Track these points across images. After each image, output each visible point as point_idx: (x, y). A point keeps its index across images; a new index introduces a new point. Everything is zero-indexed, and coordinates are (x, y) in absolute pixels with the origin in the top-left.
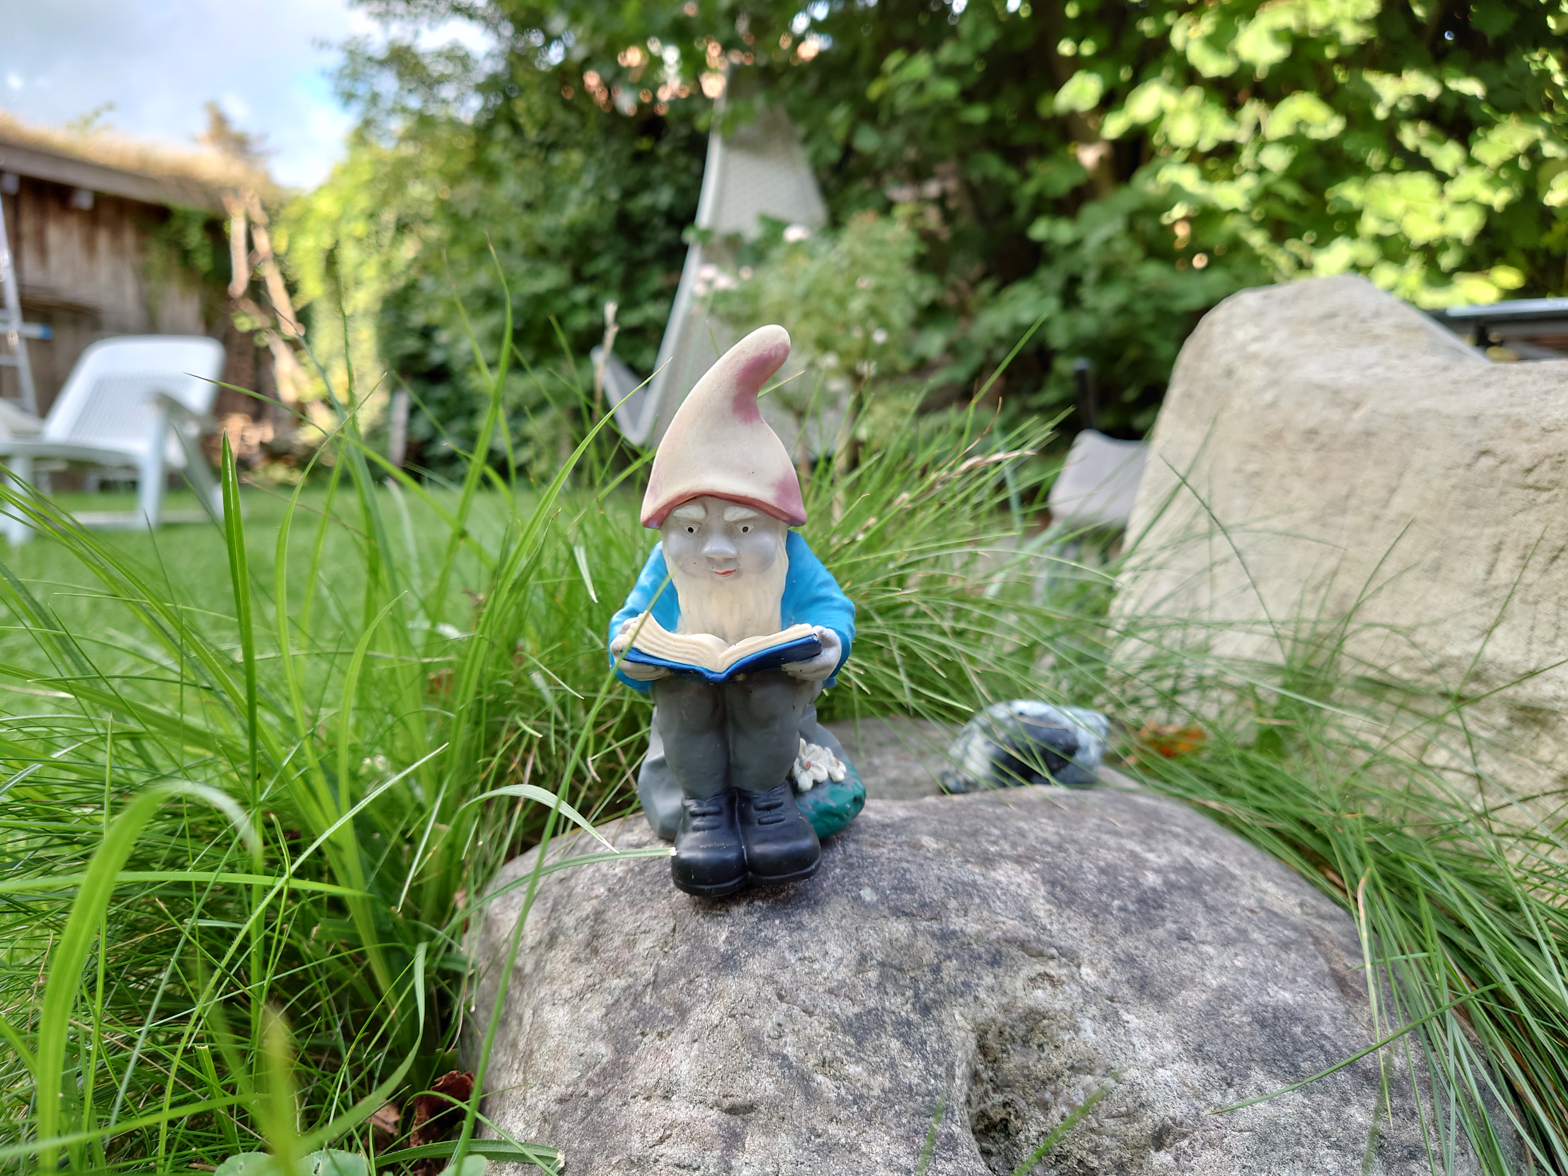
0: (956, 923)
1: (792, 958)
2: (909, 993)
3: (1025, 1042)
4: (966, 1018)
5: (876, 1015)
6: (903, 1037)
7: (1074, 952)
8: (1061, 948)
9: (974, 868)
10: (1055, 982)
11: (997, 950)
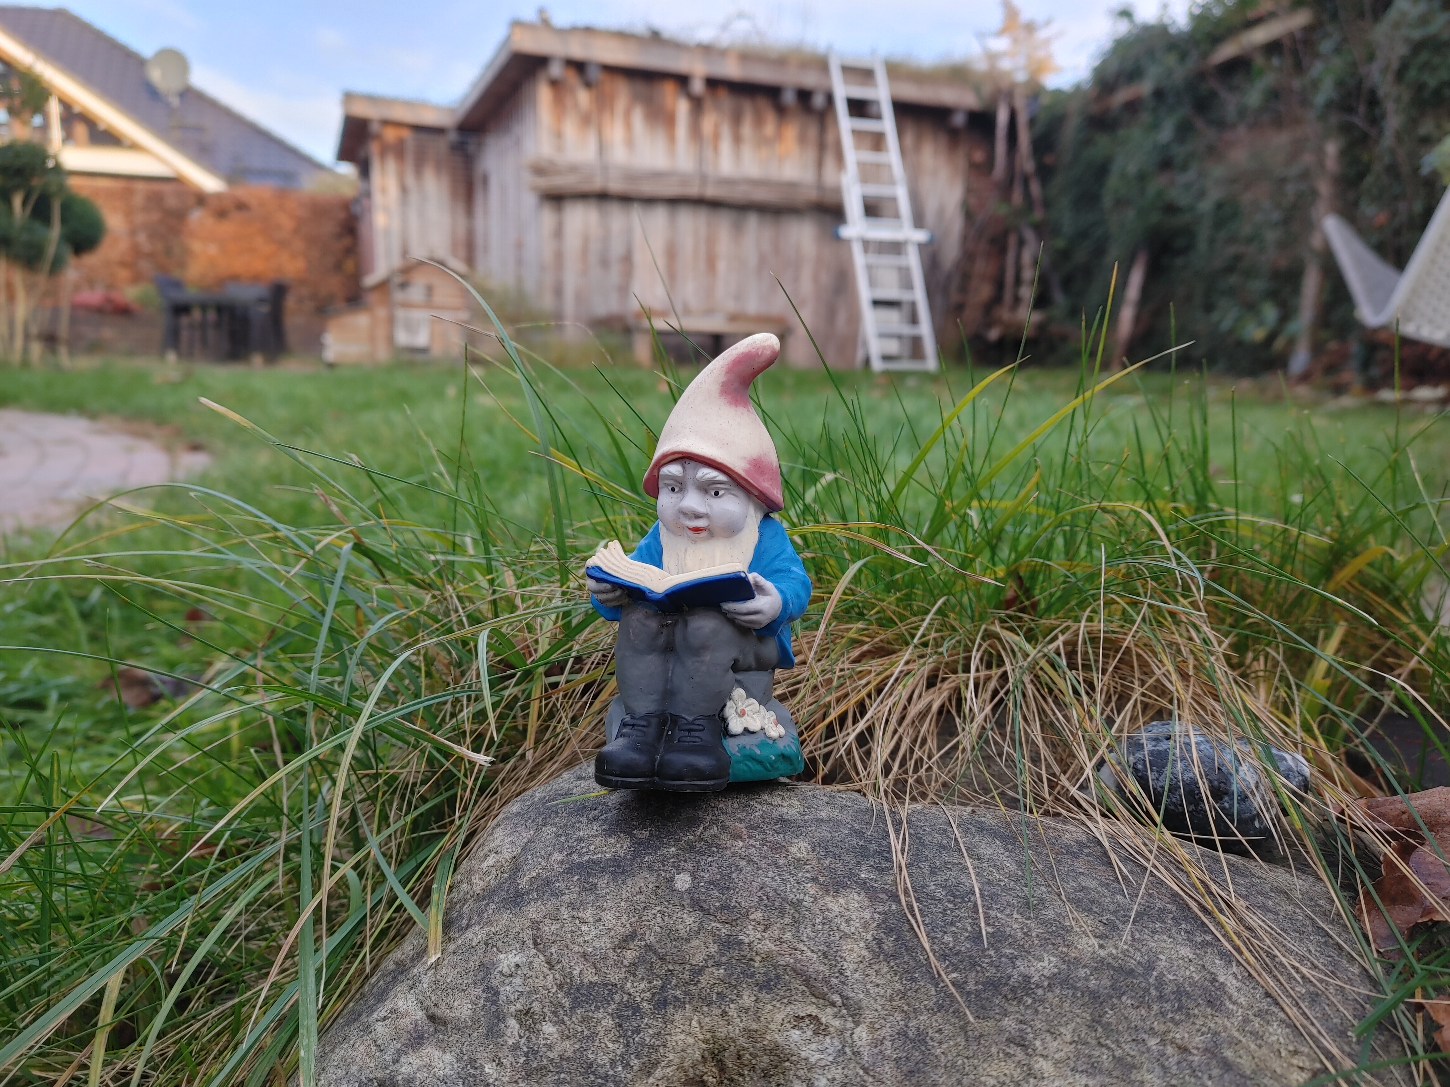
0: (750, 934)
1: (565, 913)
2: (658, 983)
3: (766, 1077)
4: (701, 1028)
5: (610, 990)
6: (620, 1019)
7: (860, 1008)
8: (847, 998)
9: (812, 889)
10: (820, 1030)
11: (778, 976)
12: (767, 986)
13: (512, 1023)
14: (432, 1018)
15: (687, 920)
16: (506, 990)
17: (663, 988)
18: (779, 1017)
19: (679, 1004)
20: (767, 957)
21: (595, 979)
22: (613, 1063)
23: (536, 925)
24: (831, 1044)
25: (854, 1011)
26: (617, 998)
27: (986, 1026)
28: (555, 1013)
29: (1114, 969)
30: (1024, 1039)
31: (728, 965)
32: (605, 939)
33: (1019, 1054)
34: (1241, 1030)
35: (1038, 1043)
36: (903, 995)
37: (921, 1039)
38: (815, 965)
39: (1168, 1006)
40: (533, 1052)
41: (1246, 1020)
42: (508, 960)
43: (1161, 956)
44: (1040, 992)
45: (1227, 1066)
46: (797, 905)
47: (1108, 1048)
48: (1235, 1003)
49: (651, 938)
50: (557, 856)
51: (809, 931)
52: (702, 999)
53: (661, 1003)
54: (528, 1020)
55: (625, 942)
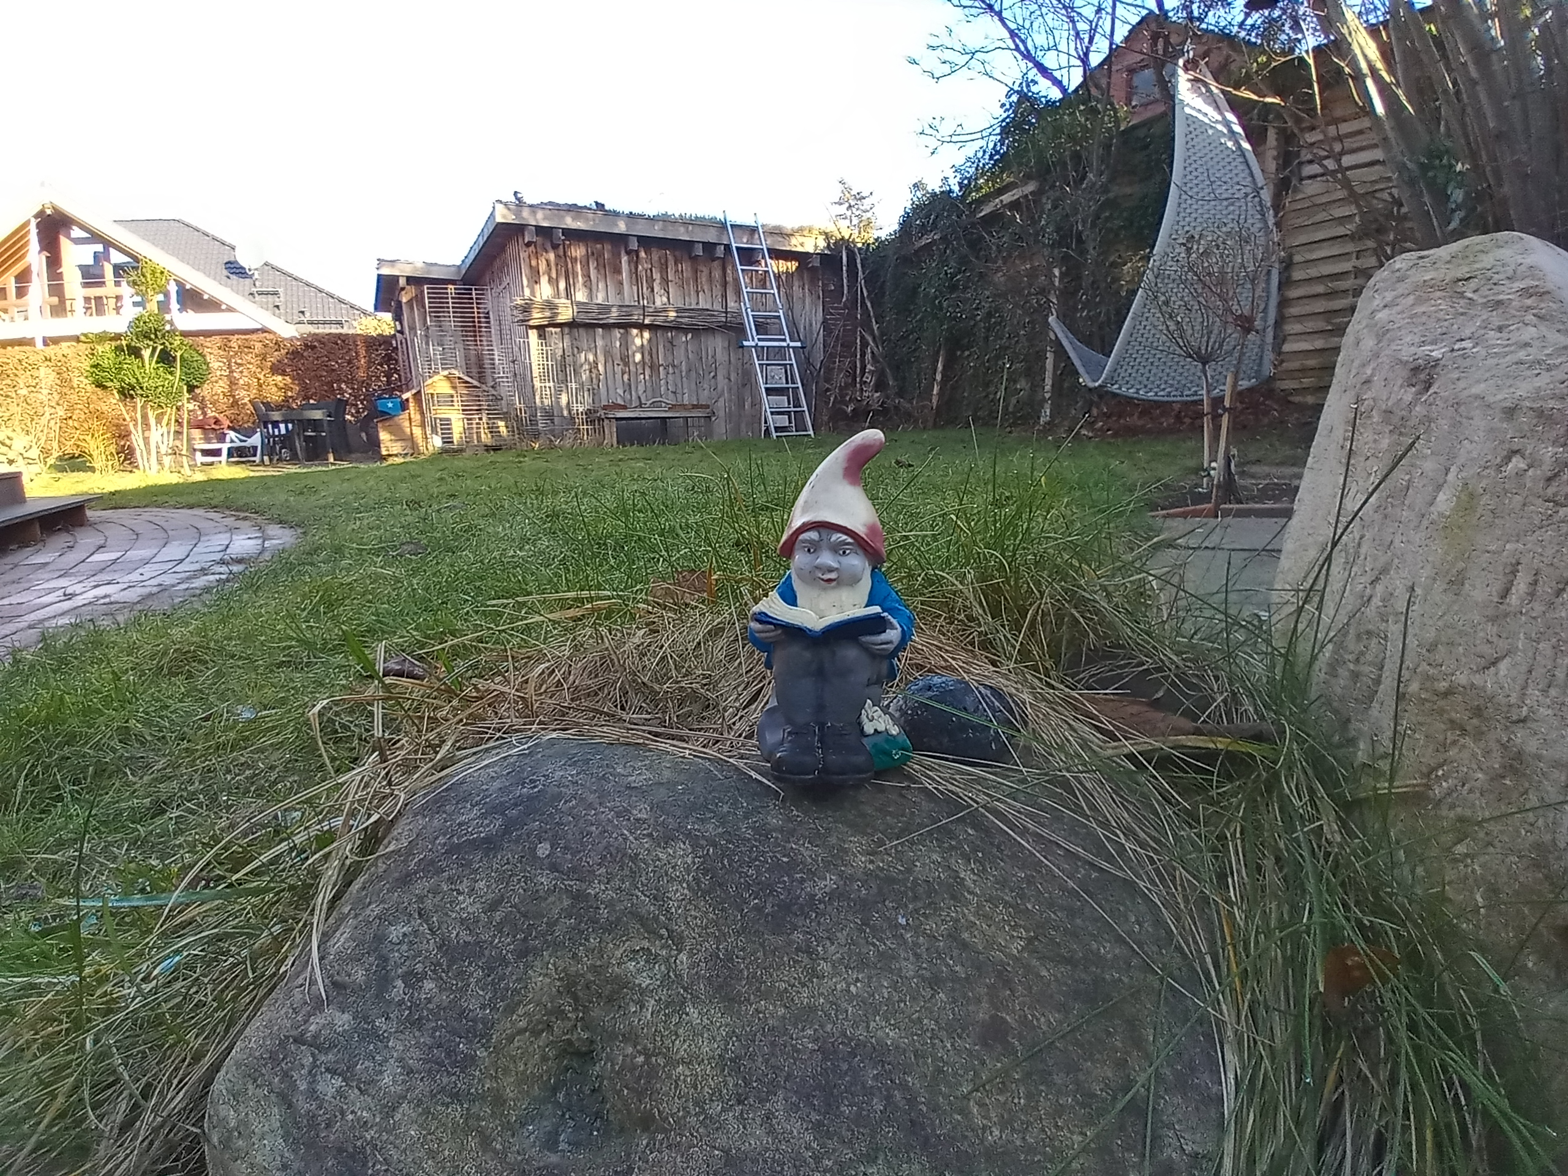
0: (596, 887)
1: (445, 886)
2: (521, 936)
3: (611, 1003)
4: (556, 969)
5: (481, 947)
6: (489, 970)
7: (682, 938)
8: (673, 931)
9: (647, 843)
10: (652, 959)
11: (619, 919)
12: (611, 927)
13: (399, 983)
15: (545, 880)
16: (394, 957)
17: (525, 939)
18: (618, 954)
19: (537, 953)
20: (610, 904)
21: (469, 939)
22: (483, 1007)
23: (421, 899)
24: (659, 969)
25: (677, 941)
26: (487, 952)
27: (779, 940)
28: (434, 971)
29: (881, 879)
30: (810, 947)
31: (578, 915)
32: (478, 905)
34: (977, 914)
35: (819, 949)
36: (715, 923)
37: (729, 958)
38: (647, 907)
39: (920, 904)
40: (415, 1006)
41: (980, 906)
42: (396, 932)
43: (918, 864)
44: (822, 906)
45: (964, 946)
46: (634, 858)
47: (874, 945)
48: (970, 893)
50: (441, 840)
51: (643, 879)
52: (557, 945)
53: (523, 953)
54: (412, 979)
55: (493, 906)
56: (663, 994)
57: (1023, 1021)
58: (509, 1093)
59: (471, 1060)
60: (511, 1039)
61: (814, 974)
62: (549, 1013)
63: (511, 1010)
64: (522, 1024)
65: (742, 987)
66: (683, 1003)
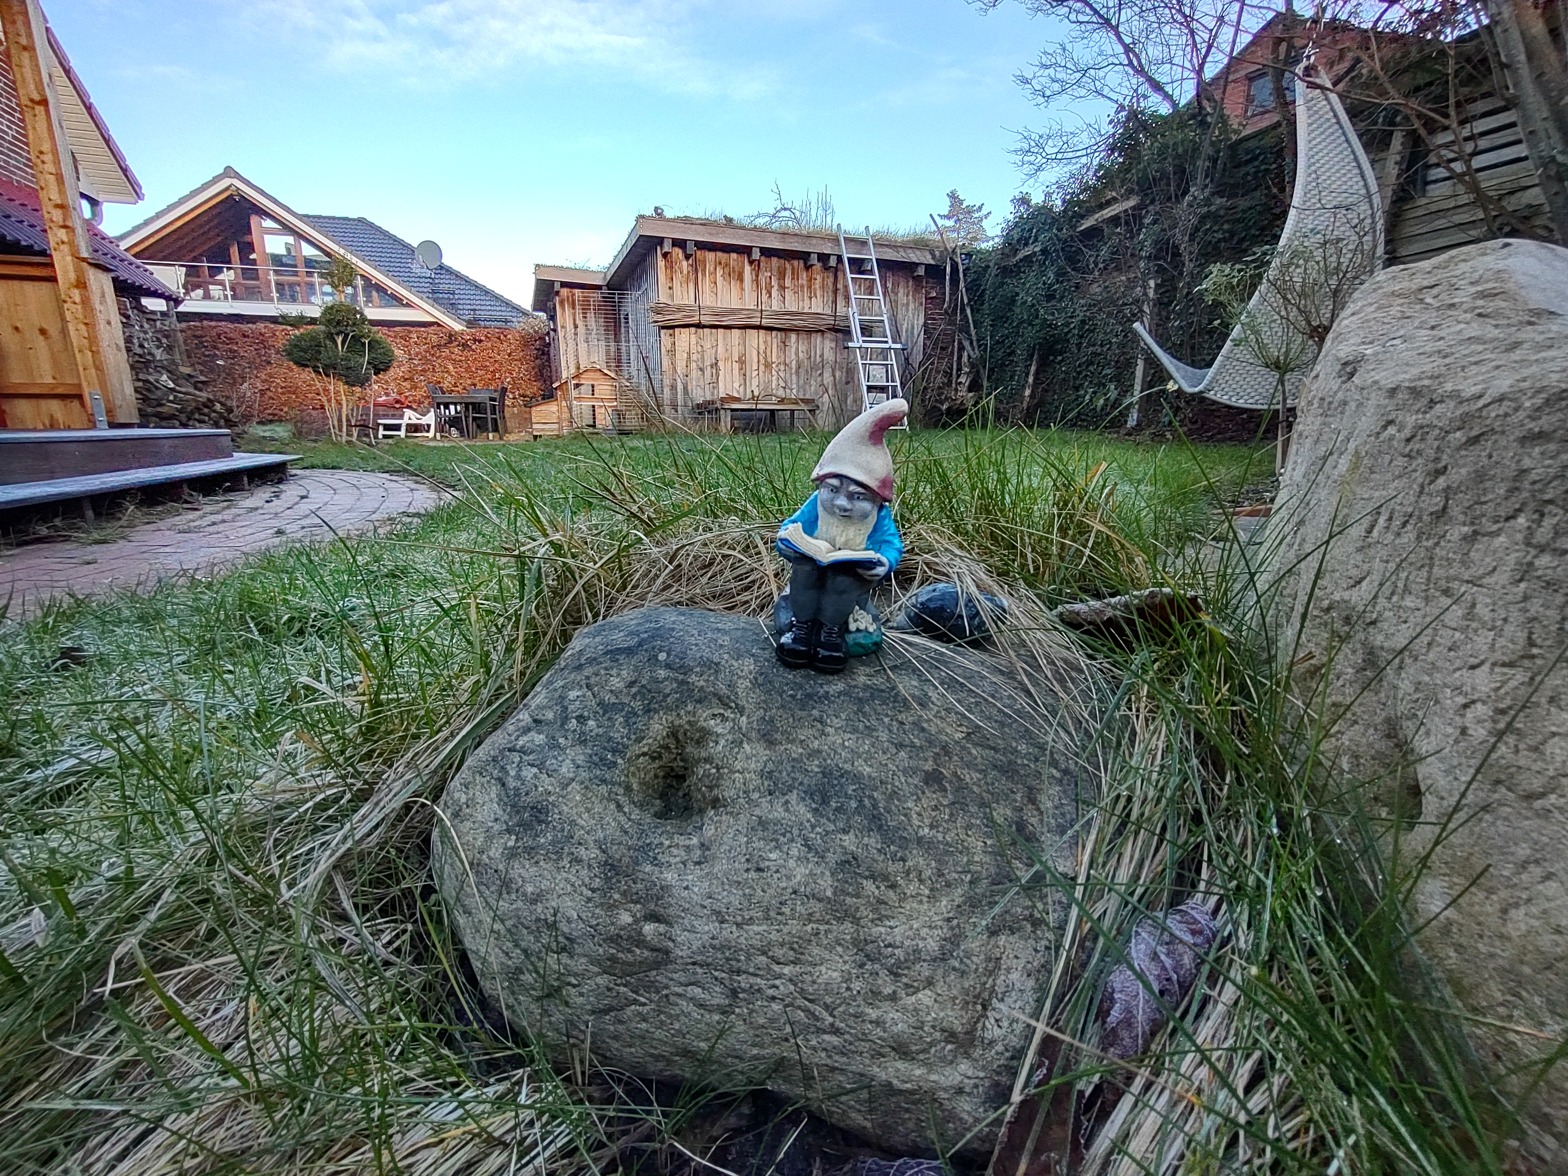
0: (693, 678)
1: (603, 672)
2: (647, 702)
3: (698, 742)
4: (667, 721)
5: (622, 706)
6: (627, 718)
7: (744, 708)
8: (738, 705)
9: (726, 657)
10: (724, 719)
11: (705, 697)
12: (699, 701)
13: (573, 721)
14: (535, 721)
15: (662, 673)
16: (571, 707)
17: (649, 704)
18: (705, 715)
19: (656, 711)
20: (701, 689)
21: (616, 701)
22: (622, 737)
23: (588, 678)
24: (728, 725)
25: (741, 710)
26: (626, 709)
27: (804, 714)
28: (595, 716)
30: (822, 719)
31: (682, 693)
32: (622, 683)
33: (819, 726)
35: (828, 720)
36: (765, 702)
37: (772, 720)
38: (723, 690)
40: (583, 733)
42: (573, 694)
46: (718, 664)
47: (863, 722)
49: (644, 682)
51: (722, 676)
52: (669, 709)
53: (648, 711)
54: (582, 720)
55: (631, 684)
56: (730, 737)
57: (955, 774)
58: (635, 786)
59: (615, 764)
60: (638, 757)
61: (823, 733)
62: (660, 747)
63: (639, 740)
64: (646, 749)
65: (778, 736)
66: (742, 742)
